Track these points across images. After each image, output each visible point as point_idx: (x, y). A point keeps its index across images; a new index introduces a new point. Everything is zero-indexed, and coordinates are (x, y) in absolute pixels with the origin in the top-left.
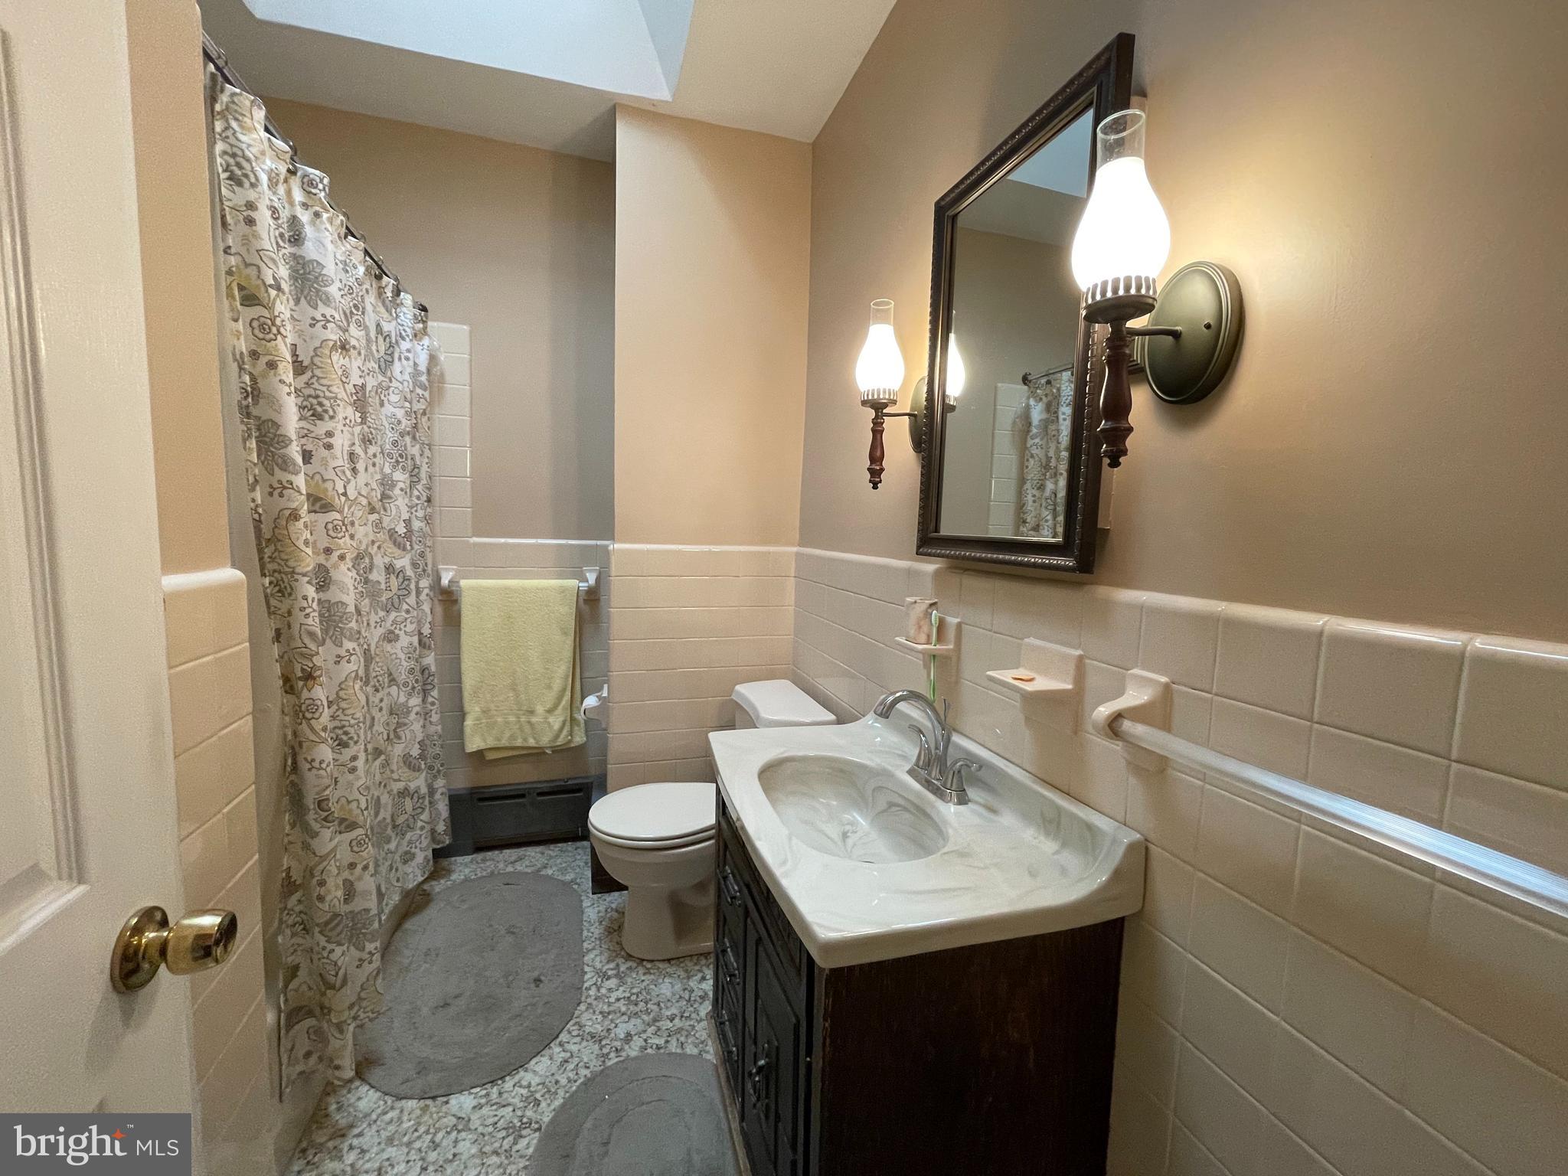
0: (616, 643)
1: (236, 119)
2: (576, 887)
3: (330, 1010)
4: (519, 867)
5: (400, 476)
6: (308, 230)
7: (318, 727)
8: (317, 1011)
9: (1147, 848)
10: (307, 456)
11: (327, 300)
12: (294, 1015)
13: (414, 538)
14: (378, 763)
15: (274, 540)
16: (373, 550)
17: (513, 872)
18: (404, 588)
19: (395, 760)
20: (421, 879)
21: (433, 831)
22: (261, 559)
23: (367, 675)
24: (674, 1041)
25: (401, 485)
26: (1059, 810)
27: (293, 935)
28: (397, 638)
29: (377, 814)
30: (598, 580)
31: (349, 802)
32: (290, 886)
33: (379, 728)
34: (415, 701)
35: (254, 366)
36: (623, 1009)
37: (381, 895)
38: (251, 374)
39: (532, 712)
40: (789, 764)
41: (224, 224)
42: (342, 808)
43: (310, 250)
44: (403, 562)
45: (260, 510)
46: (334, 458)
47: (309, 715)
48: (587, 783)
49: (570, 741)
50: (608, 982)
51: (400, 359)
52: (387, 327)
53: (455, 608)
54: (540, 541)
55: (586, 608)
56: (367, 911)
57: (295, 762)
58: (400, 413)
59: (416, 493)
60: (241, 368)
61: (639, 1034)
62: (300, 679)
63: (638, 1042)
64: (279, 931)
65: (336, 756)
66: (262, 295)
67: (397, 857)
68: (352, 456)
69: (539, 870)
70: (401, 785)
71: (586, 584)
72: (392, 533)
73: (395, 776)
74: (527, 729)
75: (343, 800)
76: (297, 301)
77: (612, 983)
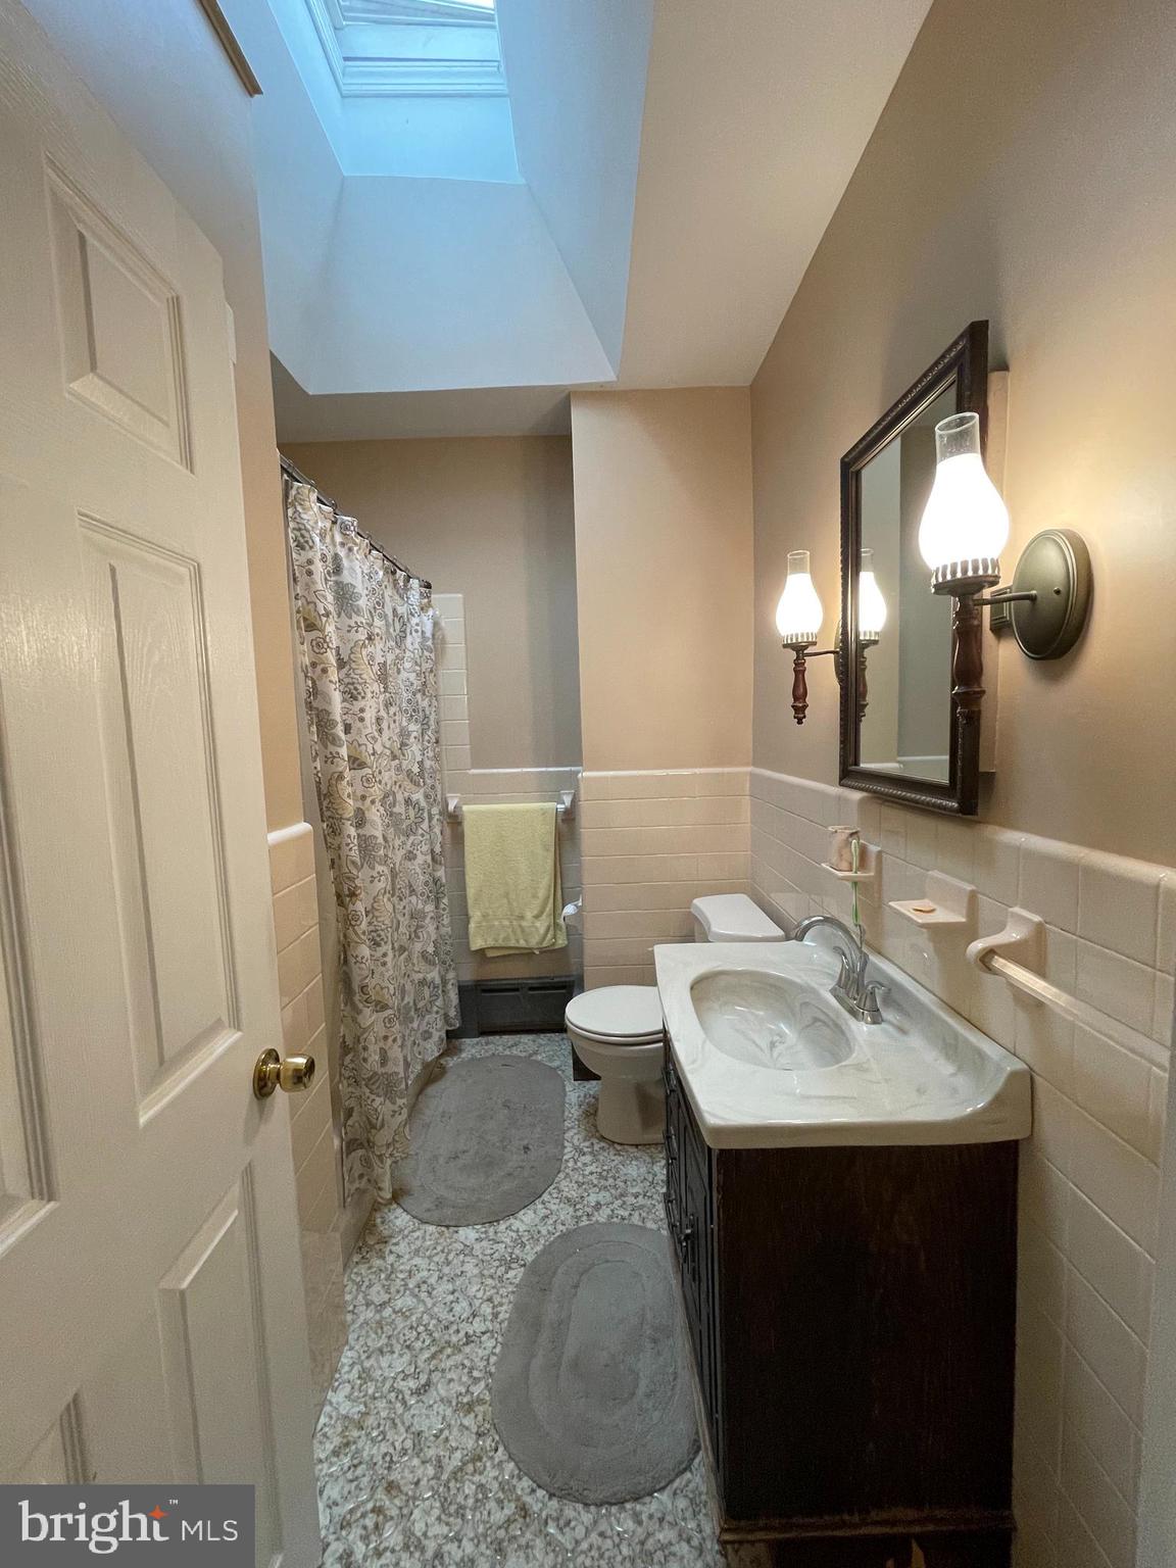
0: (586, 859)
1: (301, 504)
2: (560, 1072)
3: (374, 1144)
4: (515, 1051)
5: (414, 728)
6: (345, 563)
7: (360, 932)
8: (366, 1144)
9: (1032, 1078)
10: (347, 729)
11: (358, 612)
12: (351, 1146)
13: (426, 775)
14: (402, 957)
15: (329, 795)
16: (396, 789)
17: (510, 1056)
18: (419, 819)
19: (416, 956)
20: (437, 1054)
21: (446, 1015)
22: (321, 809)
23: (393, 889)
24: (636, 1214)
25: (415, 734)
26: (956, 1035)
27: (349, 1085)
28: (415, 857)
29: (403, 999)
30: (573, 802)
31: (382, 988)
32: (346, 1049)
33: (402, 929)
34: (430, 908)
35: (314, 673)
36: (595, 1182)
37: (407, 1065)
38: (312, 679)
39: (522, 917)
40: (723, 977)
41: (295, 579)
42: (378, 993)
43: (346, 577)
44: (418, 796)
45: (320, 775)
46: (365, 728)
47: (353, 923)
48: (569, 982)
49: (554, 944)
50: (583, 1158)
51: (411, 634)
52: (401, 610)
53: (459, 828)
54: (525, 770)
55: (564, 828)
56: (397, 1074)
57: (345, 958)
58: (412, 677)
59: (427, 738)
60: (306, 676)
61: (608, 1205)
62: (348, 896)
63: (606, 1212)
64: (340, 1081)
65: (373, 953)
66: (318, 623)
67: (419, 1035)
68: (378, 720)
69: (531, 1055)
70: (421, 976)
71: (563, 806)
72: (409, 772)
73: (416, 969)
74: (519, 931)
75: (378, 987)
76: (339, 616)
77: (588, 1159)
